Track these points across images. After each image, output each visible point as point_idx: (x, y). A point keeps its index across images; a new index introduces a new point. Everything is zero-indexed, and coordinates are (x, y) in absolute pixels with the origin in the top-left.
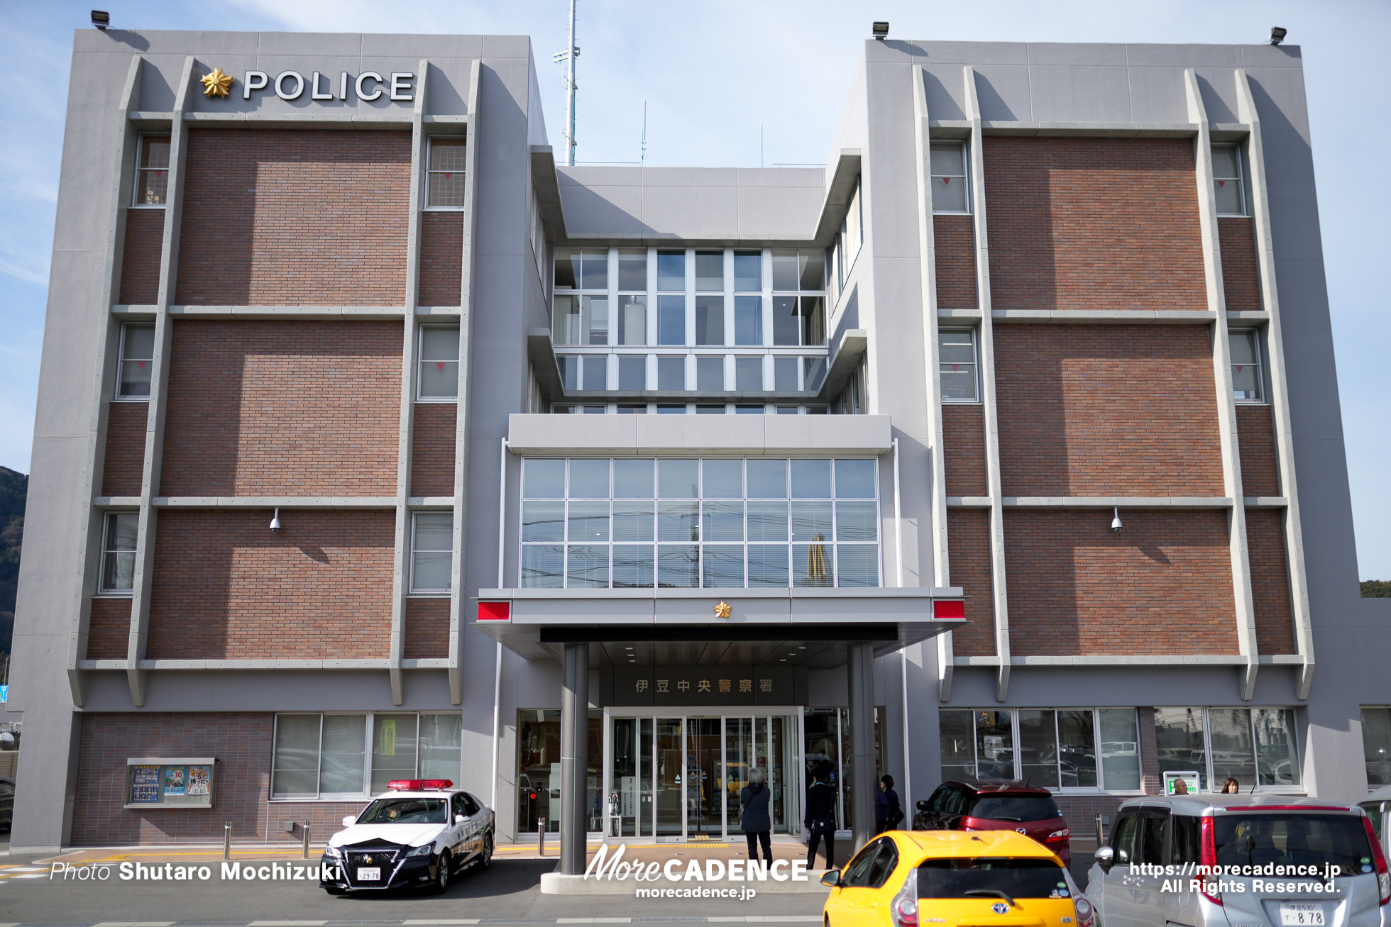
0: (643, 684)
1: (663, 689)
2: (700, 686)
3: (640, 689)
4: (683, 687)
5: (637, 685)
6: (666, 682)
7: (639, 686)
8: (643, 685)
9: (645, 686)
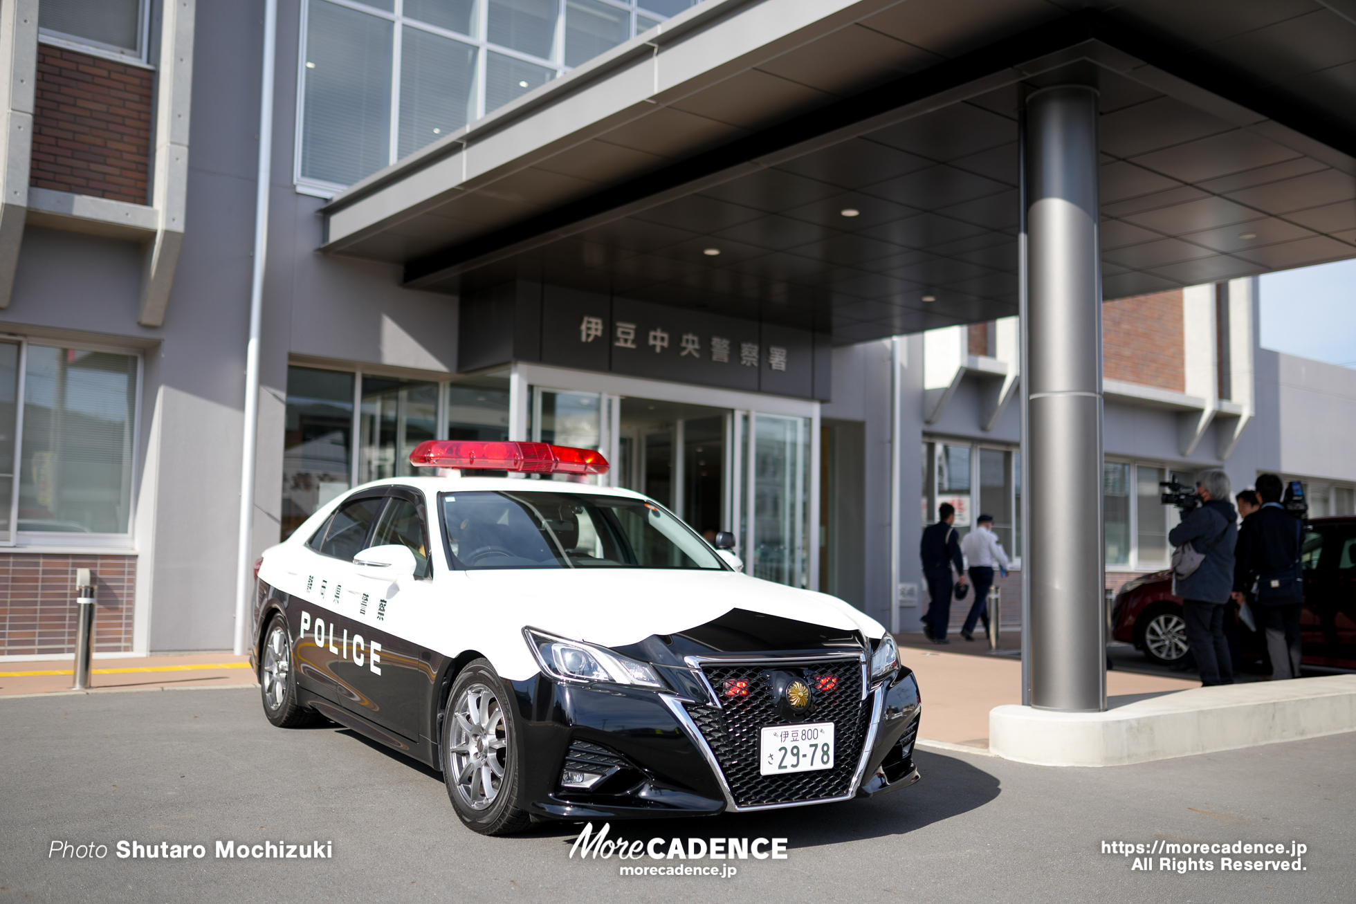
0: (593, 326)
1: (626, 340)
2: (684, 344)
3: (588, 335)
4: (658, 343)
5: (584, 327)
6: (631, 327)
7: (589, 329)
8: (592, 328)
9: (596, 330)
